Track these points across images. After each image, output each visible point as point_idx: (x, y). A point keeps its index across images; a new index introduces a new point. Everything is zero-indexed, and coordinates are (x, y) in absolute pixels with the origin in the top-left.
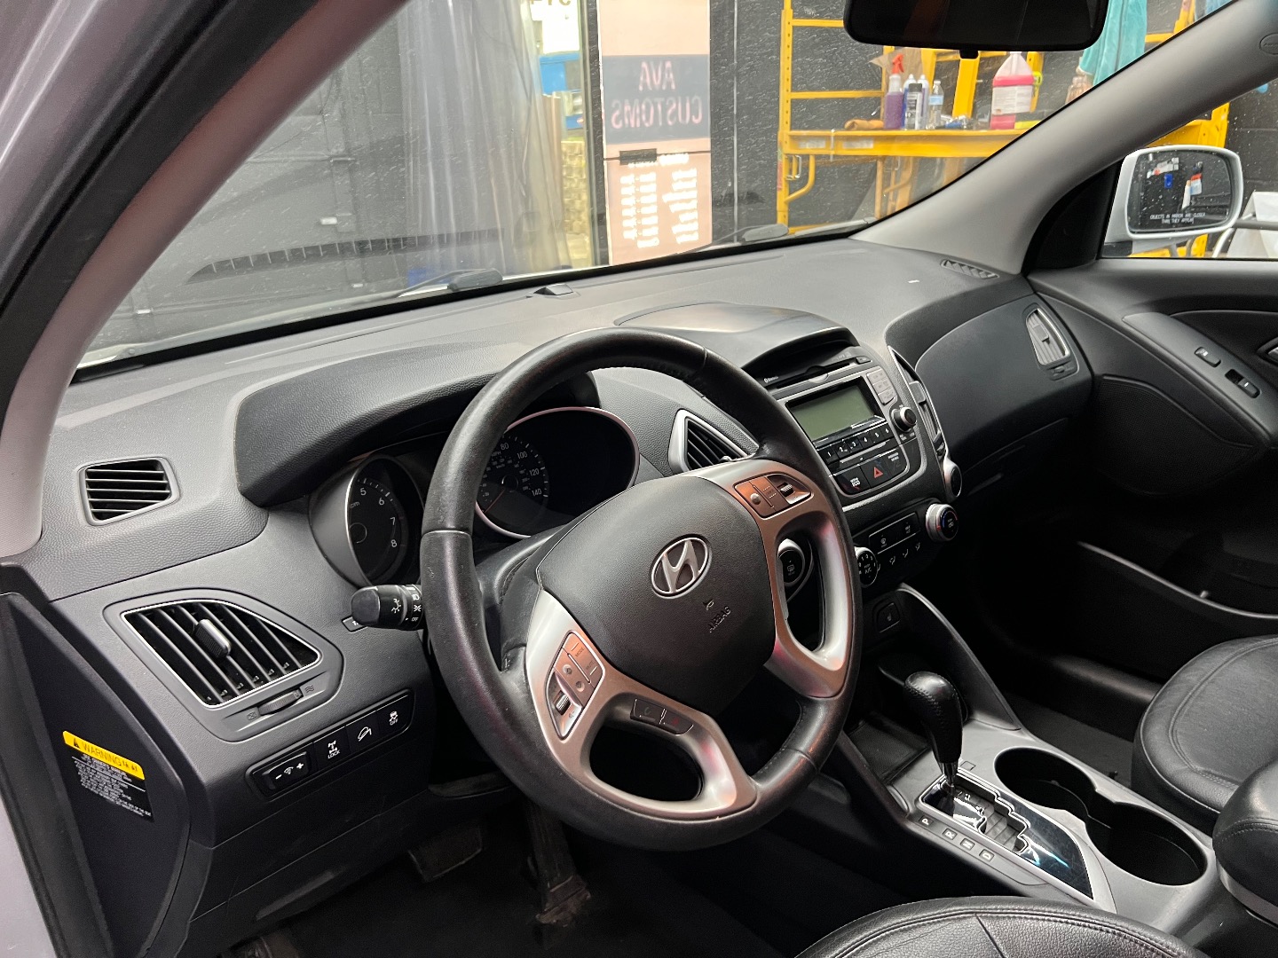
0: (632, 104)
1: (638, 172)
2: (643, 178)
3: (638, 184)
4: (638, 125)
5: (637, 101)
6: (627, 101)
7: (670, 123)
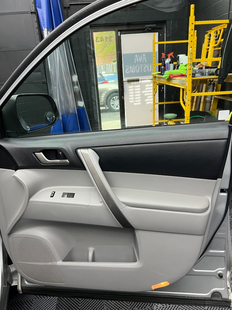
0: (132, 67)
1: (134, 85)
2: (136, 86)
3: (134, 88)
4: (134, 72)
5: (134, 66)
6: (131, 66)
7: (145, 71)
